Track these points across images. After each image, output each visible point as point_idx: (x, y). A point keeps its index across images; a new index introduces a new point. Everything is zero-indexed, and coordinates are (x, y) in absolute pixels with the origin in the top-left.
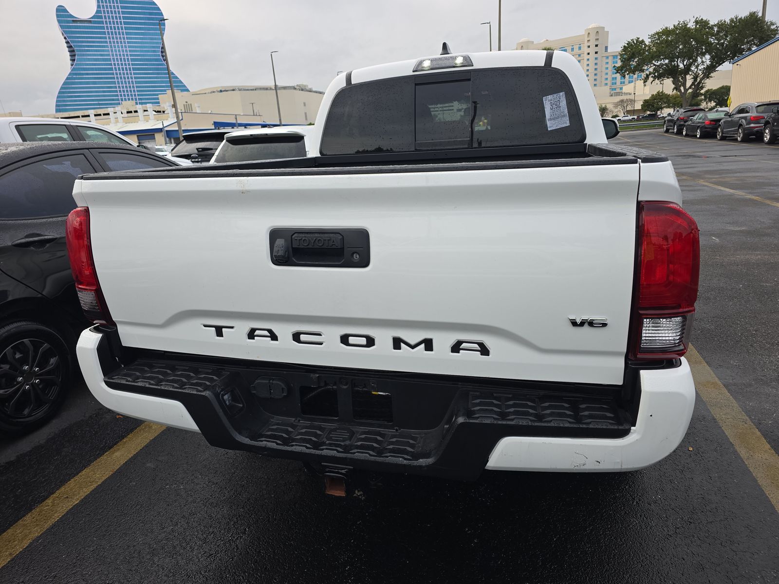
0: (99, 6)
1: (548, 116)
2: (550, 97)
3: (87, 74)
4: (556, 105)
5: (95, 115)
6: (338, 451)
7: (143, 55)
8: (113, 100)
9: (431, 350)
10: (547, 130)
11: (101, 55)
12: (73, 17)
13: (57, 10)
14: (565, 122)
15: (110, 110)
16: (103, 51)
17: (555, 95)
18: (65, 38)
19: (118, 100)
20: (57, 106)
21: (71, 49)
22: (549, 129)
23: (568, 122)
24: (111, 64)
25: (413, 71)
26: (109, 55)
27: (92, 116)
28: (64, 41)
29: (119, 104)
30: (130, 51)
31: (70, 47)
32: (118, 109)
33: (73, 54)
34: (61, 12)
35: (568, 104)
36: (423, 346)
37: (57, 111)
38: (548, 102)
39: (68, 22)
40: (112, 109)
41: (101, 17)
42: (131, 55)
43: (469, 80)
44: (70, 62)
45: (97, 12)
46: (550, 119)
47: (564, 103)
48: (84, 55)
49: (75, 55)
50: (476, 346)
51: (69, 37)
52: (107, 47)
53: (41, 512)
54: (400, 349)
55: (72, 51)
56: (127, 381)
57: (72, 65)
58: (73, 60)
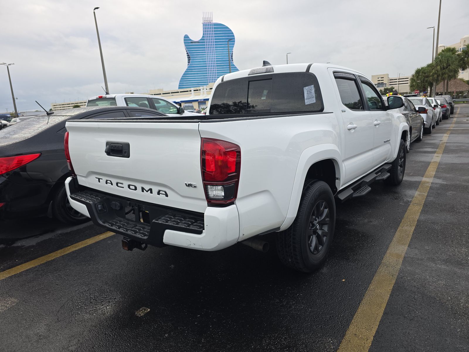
0: (204, 34)
1: (305, 97)
2: (307, 88)
3: (195, 69)
4: (309, 92)
5: (194, 91)
6: (124, 230)
7: (222, 58)
8: (205, 82)
9: (152, 193)
10: (305, 104)
11: (202, 59)
12: (191, 40)
13: (185, 37)
14: (314, 101)
15: (201, 88)
16: (203, 57)
17: (309, 87)
18: (187, 51)
19: (207, 82)
20: (179, 86)
21: (189, 57)
22: (306, 104)
23: (315, 100)
24: (206, 64)
25: (248, 75)
26: (206, 59)
27: (192, 91)
28: (186, 52)
29: (208, 84)
30: (216, 56)
31: (188, 56)
32: (205, 87)
33: (189, 59)
34: (186, 38)
35: (315, 91)
36: (149, 191)
37: (179, 88)
38: (306, 90)
39: (189, 43)
40: (202, 87)
41: (204, 40)
42: (216, 59)
43: (271, 79)
44: (187, 63)
45: (203, 37)
46: (307, 99)
47: (313, 91)
48: (194, 59)
49: (190, 60)
50: (164, 192)
51: (188, 51)
52: (205, 55)
53: (64, 250)
54: (143, 192)
55: (189, 58)
56: (75, 196)
57: (188, 65)
58: (189, 62)
